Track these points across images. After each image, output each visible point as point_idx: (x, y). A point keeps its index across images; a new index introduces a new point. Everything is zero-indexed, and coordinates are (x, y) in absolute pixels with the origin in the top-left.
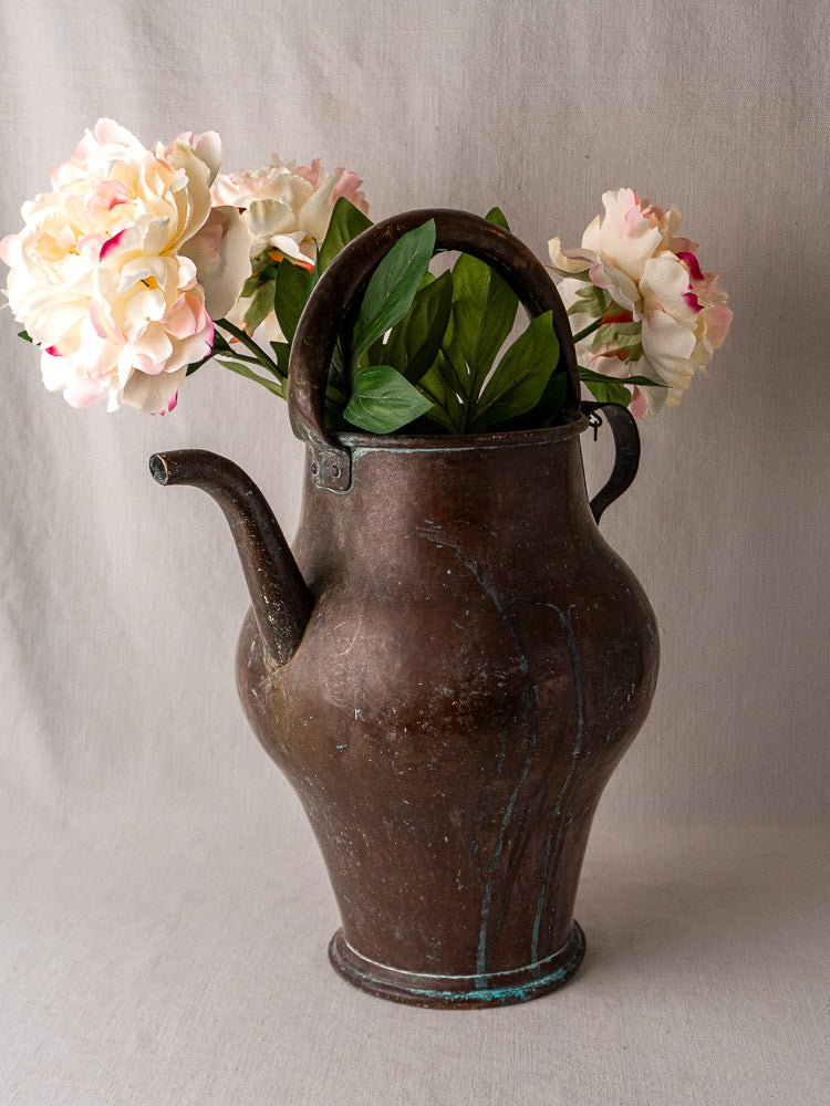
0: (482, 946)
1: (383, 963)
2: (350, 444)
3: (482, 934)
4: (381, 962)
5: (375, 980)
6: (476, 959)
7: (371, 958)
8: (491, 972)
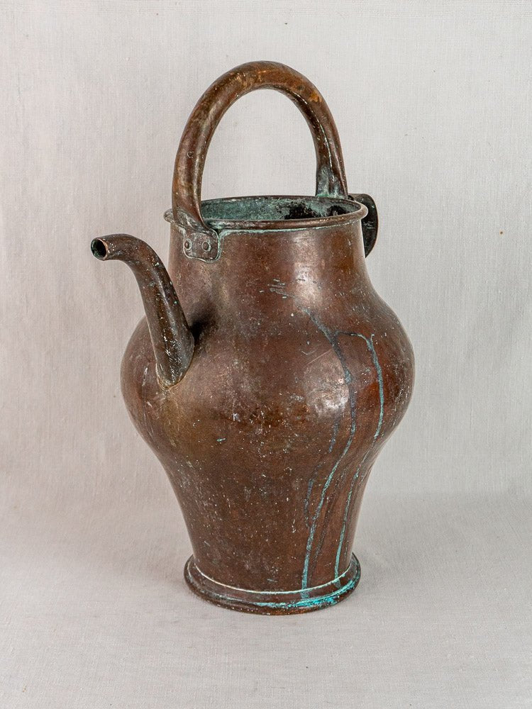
0: (305, 570)
1: (235, 586)
2: (219, 228)
3: (306, 562)
4: (232, 586)
5: (229, 598)
6: (302, 579)
7: (225, 584)
8: (311, 587)
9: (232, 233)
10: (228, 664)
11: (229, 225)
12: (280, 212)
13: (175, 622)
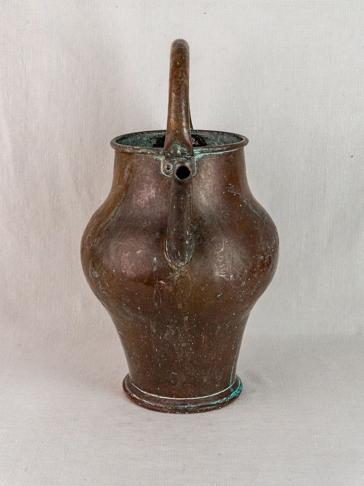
5: (193, 406)
9: (204, 156)
10: (165, 452)
11: (205, 151)
12: (150, 142)
13: (129, 423)
